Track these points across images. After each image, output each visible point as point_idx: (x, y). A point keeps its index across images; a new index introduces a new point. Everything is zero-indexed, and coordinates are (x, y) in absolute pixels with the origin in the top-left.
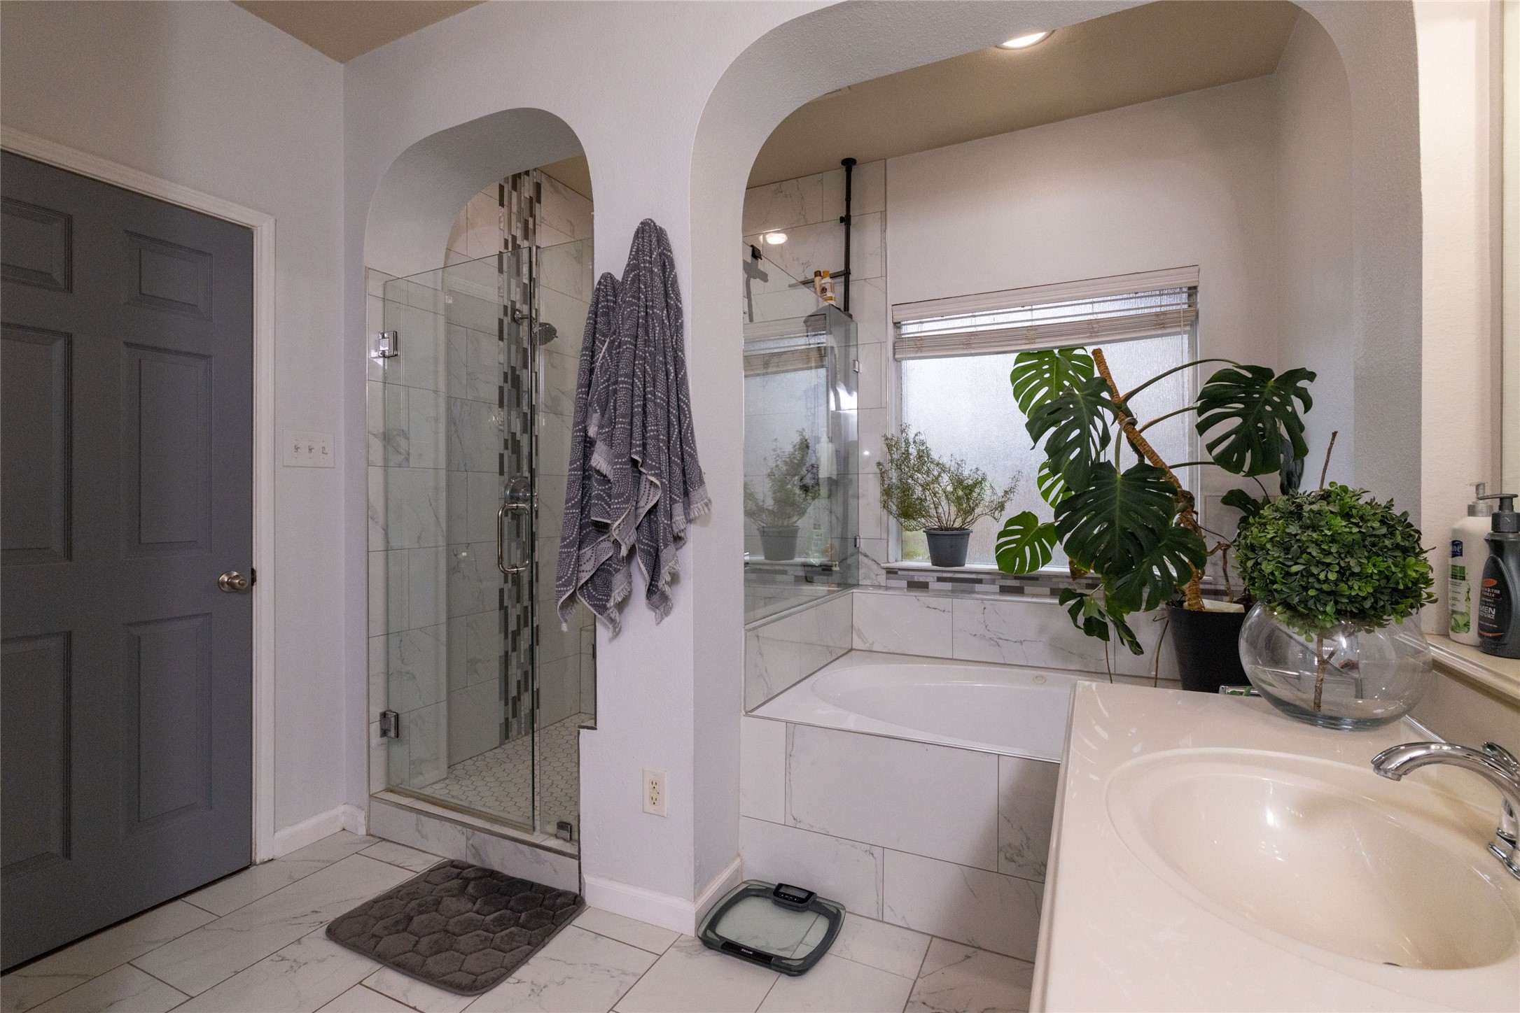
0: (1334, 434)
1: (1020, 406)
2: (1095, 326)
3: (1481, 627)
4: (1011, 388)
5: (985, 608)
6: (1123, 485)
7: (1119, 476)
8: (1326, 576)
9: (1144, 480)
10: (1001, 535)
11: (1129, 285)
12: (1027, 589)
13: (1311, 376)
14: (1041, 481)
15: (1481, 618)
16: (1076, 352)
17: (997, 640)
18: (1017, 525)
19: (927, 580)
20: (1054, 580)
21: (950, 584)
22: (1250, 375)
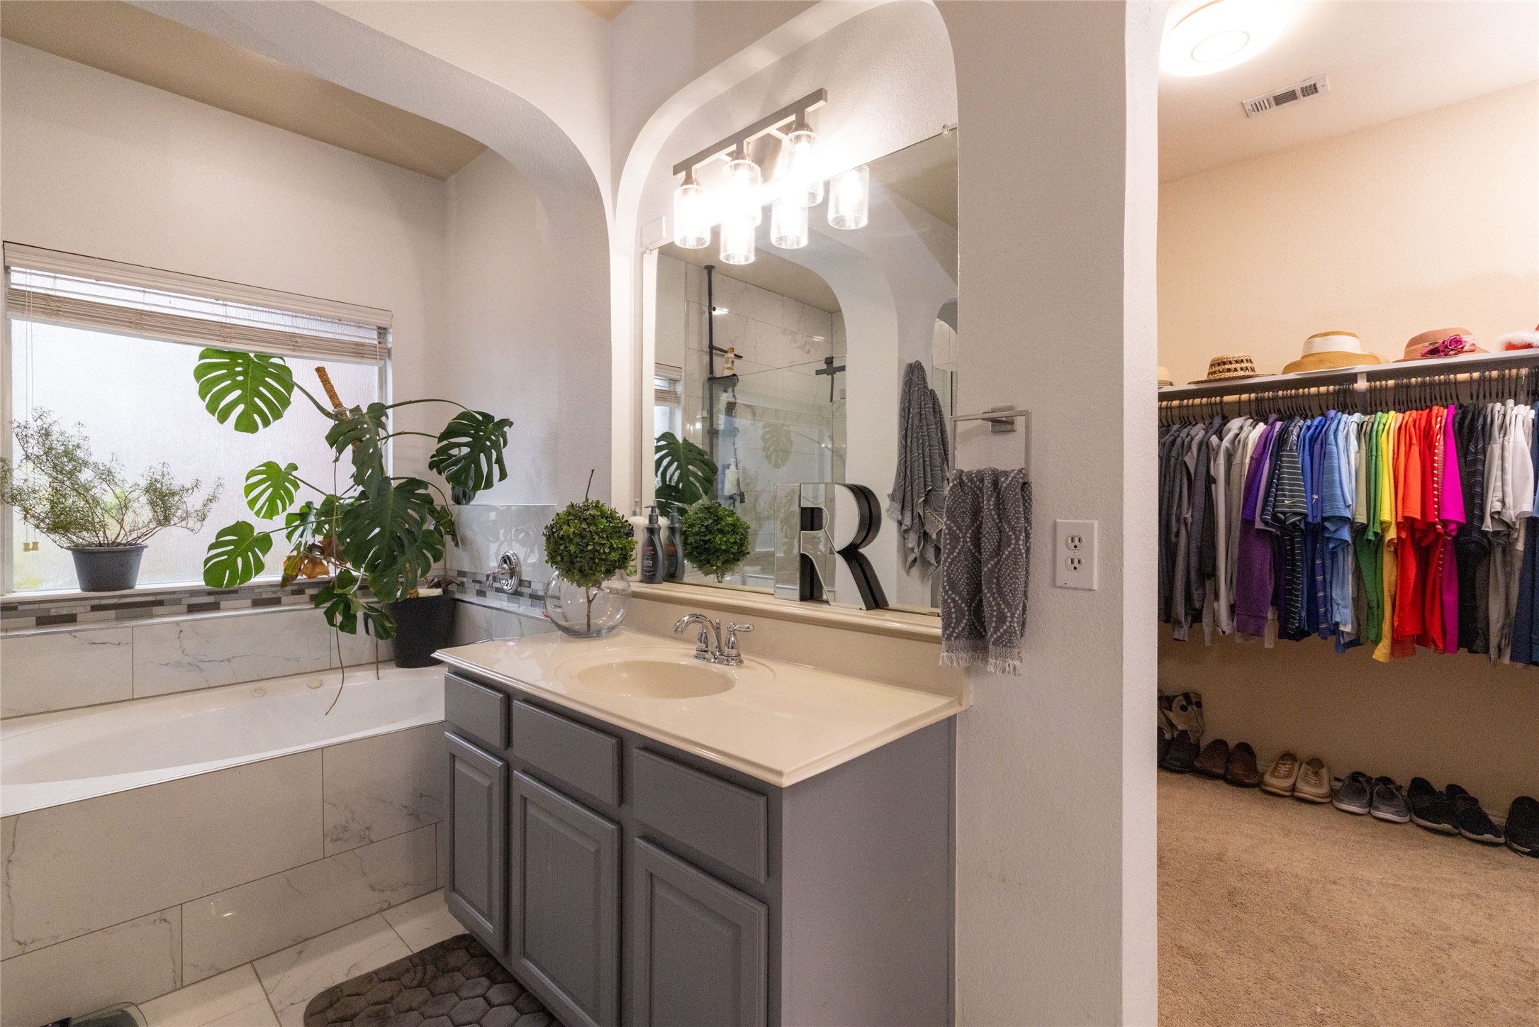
0: (593, 471)
1: (207, 407)
2: (299, 340)
3: (643, 571)
4: (196, 386)
5: (181, 631)
6: (395, 495)
7: (392, 489)
8: (604, 550)
9: (412, 492)
10: (212, 547)
11: (335, 310)
12: (223, 604)
13: (511, 424)
14: (249, 488)
15: (643, 566)
16: (273, 360)
17: (198, 664)
18: (231, 535)
19: (74, 612)
20: (256, 591)
21: (114, 611)
22: (481, 418)
